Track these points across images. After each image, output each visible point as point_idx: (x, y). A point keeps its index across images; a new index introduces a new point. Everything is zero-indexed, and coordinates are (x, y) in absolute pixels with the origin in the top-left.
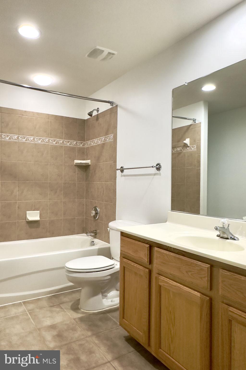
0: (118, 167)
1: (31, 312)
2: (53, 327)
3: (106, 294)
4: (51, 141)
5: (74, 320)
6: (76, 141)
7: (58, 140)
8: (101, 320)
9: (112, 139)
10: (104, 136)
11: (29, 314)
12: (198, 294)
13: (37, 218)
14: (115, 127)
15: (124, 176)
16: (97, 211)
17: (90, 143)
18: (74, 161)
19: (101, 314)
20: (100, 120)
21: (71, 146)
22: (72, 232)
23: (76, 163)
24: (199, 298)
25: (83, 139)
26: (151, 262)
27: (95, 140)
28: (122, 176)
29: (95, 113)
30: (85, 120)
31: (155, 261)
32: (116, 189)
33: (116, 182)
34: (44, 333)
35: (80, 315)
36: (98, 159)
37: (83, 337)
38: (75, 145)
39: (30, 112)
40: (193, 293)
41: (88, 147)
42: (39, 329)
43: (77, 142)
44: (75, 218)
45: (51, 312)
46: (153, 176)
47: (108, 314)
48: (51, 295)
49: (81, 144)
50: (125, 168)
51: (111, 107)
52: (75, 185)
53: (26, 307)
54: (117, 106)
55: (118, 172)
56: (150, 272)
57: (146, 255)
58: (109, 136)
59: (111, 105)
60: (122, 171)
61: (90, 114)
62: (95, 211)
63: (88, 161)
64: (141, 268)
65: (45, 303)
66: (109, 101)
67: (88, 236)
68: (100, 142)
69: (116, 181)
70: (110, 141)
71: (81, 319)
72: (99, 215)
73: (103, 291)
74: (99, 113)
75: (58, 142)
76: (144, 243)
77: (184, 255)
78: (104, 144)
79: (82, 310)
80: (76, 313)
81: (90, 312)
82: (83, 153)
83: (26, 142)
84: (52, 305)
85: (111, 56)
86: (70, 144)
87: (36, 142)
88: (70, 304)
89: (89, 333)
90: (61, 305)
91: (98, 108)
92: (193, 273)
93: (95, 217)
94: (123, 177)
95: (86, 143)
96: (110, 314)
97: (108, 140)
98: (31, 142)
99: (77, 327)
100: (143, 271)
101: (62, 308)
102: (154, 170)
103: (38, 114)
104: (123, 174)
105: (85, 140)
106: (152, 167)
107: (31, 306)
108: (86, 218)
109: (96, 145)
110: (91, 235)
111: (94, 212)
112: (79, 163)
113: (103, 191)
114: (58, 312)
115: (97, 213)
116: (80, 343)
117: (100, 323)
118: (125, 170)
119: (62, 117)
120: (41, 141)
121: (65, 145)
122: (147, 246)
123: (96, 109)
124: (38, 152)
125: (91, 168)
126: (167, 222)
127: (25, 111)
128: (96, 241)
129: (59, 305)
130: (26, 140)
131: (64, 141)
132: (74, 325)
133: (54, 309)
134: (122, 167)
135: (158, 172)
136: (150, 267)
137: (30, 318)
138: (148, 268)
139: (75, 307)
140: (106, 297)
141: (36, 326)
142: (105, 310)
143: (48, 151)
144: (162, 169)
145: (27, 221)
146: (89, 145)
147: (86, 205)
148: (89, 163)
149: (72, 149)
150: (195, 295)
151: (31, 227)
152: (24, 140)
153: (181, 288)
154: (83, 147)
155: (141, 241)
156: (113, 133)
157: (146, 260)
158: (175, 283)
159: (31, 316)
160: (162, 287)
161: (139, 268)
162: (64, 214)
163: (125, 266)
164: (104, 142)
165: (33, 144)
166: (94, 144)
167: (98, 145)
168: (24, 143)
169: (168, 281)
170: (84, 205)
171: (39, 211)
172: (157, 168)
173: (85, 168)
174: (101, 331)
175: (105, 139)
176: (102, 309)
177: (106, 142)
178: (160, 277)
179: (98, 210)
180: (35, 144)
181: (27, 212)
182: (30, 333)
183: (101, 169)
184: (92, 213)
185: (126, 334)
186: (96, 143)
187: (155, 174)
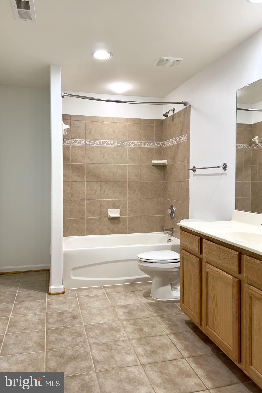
0: (191, 167)
1: (109, 294)
2: (125, 306)
3: (176, 286)
4: (129, 144)
5: (143, 304)
6: (154, 141)
7: (136, 142)
8: (167, 306)
9: (186, 139)
10: (179, 136)
11: (107, 296)
12: (231, 277)
13: (118, 215)
14: (189, 128)
15: (196, 175)
16: (173, 209)
17: (167, 143)
18: (151, 161)
19: (169, 302)
20: (176, 120)
21: (149, 147)
22: (150, 229)
23: (153, 164)
24: (231, 280)
25: (160, 139)
26: (201, 252)
27: (172, 140)
28: (194, 175)
29: (171, 114)
30: (162, 120)
31: (204, 251)
32: (189, 188)
33: (189, 182)
34: (117, 309)
35: (150, 301)
36: (174, 159)
37: (149, 316)
38: (153, 146)
39: (109, 118)
40: (227, 276)
41: (165, 147)
42: (114, 307)
43: (154, 143)
44: (153, 217)
45: (126, 296)
46: (220, 176)
47: (175, 303)
48: (128, 284)
49: (159, 144)
50: (196, 167)
51: (185, 107)
52: (153, 185)
53: (105, 291)
54: (190, 106)
55: (191, 172)
56: (201, 261)
57: (198, 246)
58: (183, 136)
59: (185, 105)
60: (194, 171)
61: (166, 115)
62: (172, 210)
63: (165, 162)
64: (194, 257)
65: (121, 289)
66: (182, 102)
67: (165, 233)
68: (175, 143)
69: (189, 180)
70: (184, 141)
71: (150, 304)
72: (175, 214)
73: (173, 283)
74: (175, 113)
75: (136, 144)
76: (196, 236)
77: (223, 246)
78: (179, 144)
79: (153, 298)
80: (147, 299)
81: (160, 300)
82: (160, 153)
83: (107, 146)
84: (127, 291)
85: (178, 62)
86: (147, 146)
87: (115, 146)
88: (143, 292)
89: (155, 315)
90: (134, 292)
91: (174, 108)
92: (228, 259)
93: (171, 215)
94: (195, 177)
95: (164, 143)
96: (177, 303)
97: (182, 140)
98: (111, 146)
99: (146, 309)
100: (196, 260)
101: (135, 294)
102: (221, 170)
103: (117, 119)
104: (195, 174)
105: (162, 140)
106: (218, 167)
107: (110, 290)
108: (164, 217)
109: (172, 145)
110: (167, 233)
111: (170, 211)
112: (156, 163)
113: (178, 191)
114: (131, 297)
115: (173, 212)
116: (146, 319)
117: (166, 309)
118: (196, 170)
119: (140, 120)
120: (120, 144)
121: (142, 147)
122: (198, 238)
123: (172, 109)
124: (118, 155)
125: (168, 168)
126: (232, 220)
127: (106, 118)
128: (172, 238)
129: (133, 292)
130: (107, 144)
131: (142, 143)
132: (143, 308)
133: (128, 294)
134: (194, 167)
135: (224, 172)
136: (200, 256)
137: (107, 298)
138: (198, 257)
139: (147, 295)
140: (176, 290)
141: (112, 304)
142: (173, 300)
143: (127, 153)
144: (228, 169)
145: (109, 217)
146: (166, 145)
147: (164, 204)
148: (165, 163)
149: (150, 150)
150: (229, 278)
151: (112, 223)
152: (105, 144)
153: (220, 273)
154: (161, 147)
155: (195, 234)
156: (186, 134)
157: (197, 250)
158: (217, 269)
159: (108, 297)
160: (208, 273)
161: (192, 258)
162: (143, 212)
163: (184, 256)
164: (179, 142)
165: (113, 147)
166: (170, 144)
167: (174, 145)
168: (105, 147)
169: (212, 268)
170: (162, 204)
171: (119, 209)
172: (224, 168)
173: (162, 167)
174: (166, 314)
175: (179, 139)
176: (171, 299)
177: (180, 142)
178: (207, 264)
179: (175, 209)
180: (115, 148)
181: (109, 209)
182: (106, 308)
183: (177, 169)
184: (168, 211)
185: (188, 319)
186: (172, 144)
187: (222, 174)
